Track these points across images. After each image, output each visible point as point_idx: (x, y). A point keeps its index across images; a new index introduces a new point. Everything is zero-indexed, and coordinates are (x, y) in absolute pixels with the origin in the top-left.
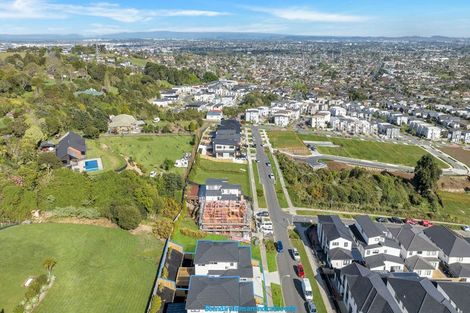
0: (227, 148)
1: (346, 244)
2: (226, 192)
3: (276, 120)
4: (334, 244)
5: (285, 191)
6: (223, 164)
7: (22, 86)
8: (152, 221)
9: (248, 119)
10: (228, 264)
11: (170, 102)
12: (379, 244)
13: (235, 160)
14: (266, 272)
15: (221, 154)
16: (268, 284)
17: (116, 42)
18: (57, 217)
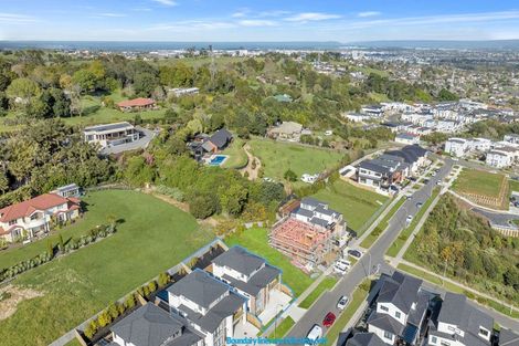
0: (373, 174)
1: (398, 315)
2: (318, 215)
3: (489, 158)
4: (382, 307)
5: (410, 240)
6: (363, 191)
7: (227, 87)
8: (224, 218)
9: (447, 150)
10: (239, 274)
11: (367, 118)
12: (453, 336)
13: (379, 190)
14: (295, 305)
15: (364, 179)
16: (284, 316)
17: (371, 50)
18: (157, 192)
